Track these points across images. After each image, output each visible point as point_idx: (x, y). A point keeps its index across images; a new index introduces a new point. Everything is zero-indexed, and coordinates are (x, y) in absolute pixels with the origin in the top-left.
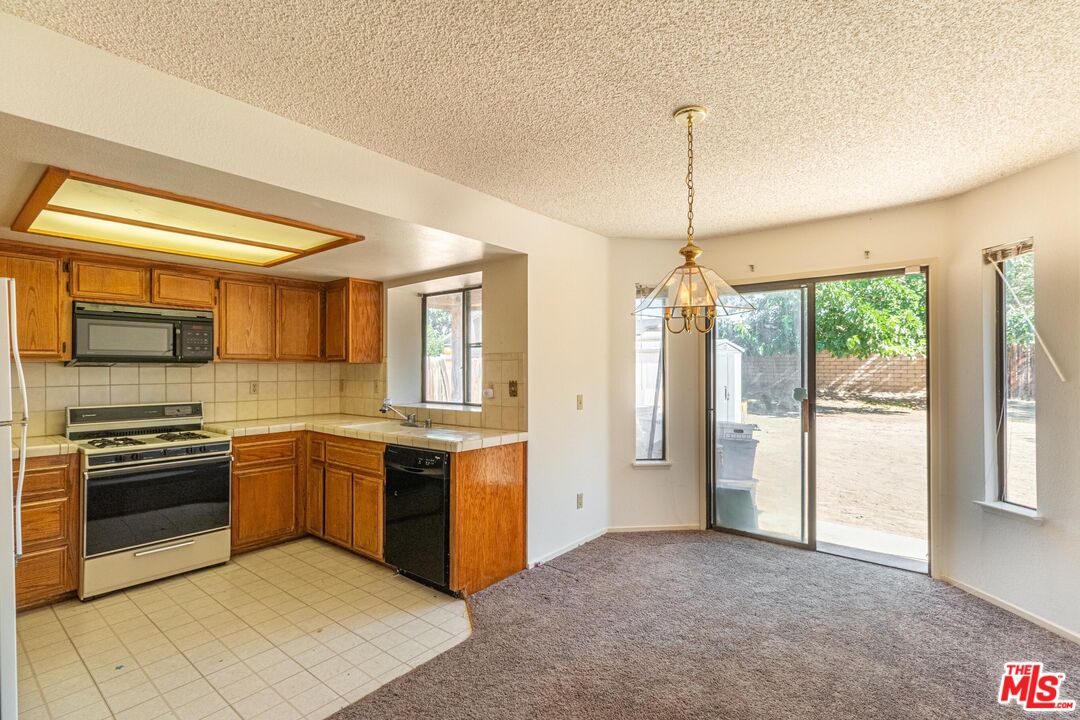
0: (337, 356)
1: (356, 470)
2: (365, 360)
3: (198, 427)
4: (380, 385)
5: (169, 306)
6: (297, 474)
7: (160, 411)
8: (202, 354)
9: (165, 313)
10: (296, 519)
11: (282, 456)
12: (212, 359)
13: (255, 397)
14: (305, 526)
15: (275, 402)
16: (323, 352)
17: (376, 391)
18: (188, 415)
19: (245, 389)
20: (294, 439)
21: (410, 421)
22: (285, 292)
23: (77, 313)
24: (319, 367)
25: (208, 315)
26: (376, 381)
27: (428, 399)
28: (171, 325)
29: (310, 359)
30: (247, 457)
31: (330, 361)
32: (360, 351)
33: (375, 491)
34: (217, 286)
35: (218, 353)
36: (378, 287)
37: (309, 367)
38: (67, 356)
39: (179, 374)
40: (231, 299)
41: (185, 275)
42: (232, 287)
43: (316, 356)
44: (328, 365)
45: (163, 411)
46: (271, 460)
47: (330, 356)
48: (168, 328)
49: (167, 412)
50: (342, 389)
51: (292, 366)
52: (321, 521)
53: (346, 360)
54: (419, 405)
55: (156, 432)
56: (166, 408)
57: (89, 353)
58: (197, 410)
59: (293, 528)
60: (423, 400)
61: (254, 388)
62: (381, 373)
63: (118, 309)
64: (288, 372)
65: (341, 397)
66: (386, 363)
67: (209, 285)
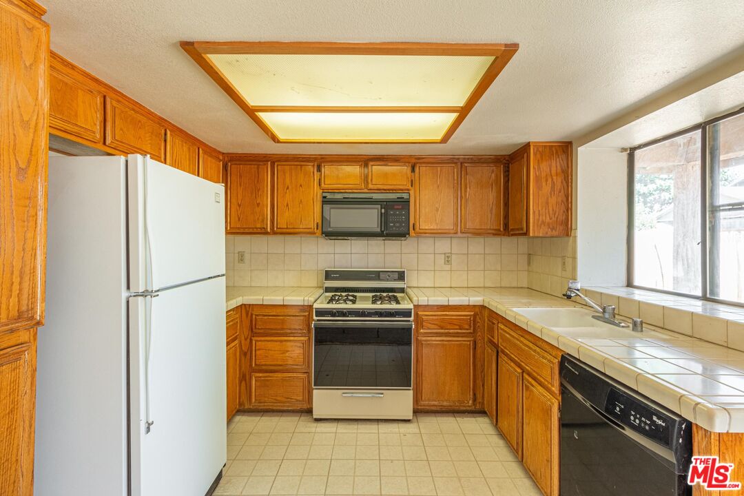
0: (518, 229)
1: (527, 370)
2: (550, 233)
3: (402, 290)
4: (568, 261)
5: (380, 191)
6: (475, 348)
7: (377, 276)
8: (402, 230)
9: (376, 196)
10: (474, 394)
11: (460, 329)
12: (409, 234)
13: (448, 267)
14: (483, 403)
15: (466, 272)
16: (506, 226)
17: (564, 269)
18: (395, 280)
19: (441, 259)
20: (472, 313)
21: (607, 316)
22: (469, 169)
23: (325, 201)
24: (507, 240)
25: (405, 196)
26: (563, 257)
27: (636, 282)
28: (380, 206)
29: (497, 233)
30: (429, 325)
31: (513, 235)
32: (543, 223)
33: (548, 412)
34: (413, 170)
35: (414, 229)
36: (565, 149)
37: (497, 240)
38: (319, 231)
39: (393, 246)
40: (423, 181)
41: (390, 164)
42: (423, 169)
43: (500, 230)
44: (514, 239)
45: (379, 276)
46: (451, 331)
47: (512, 230)
48: (377, 209)
49: (382, 276)
50: (529, 263)
51: (481, 240)
52: (495, 407)
53: (526, 234)
54: (622, 292)
55: (373, 292)
56: (381, 273)
57: (329, 229)
58: (401, 276)
59: (471, 402)
60: (630, 284)
61: (448, 260)
62: (570, 249)
63: (346, 195)
64: (477, 246)
65: (528, 271)
66: (575, 237)
67: (406, 169)
